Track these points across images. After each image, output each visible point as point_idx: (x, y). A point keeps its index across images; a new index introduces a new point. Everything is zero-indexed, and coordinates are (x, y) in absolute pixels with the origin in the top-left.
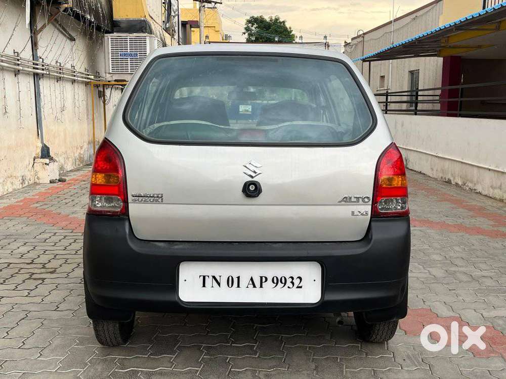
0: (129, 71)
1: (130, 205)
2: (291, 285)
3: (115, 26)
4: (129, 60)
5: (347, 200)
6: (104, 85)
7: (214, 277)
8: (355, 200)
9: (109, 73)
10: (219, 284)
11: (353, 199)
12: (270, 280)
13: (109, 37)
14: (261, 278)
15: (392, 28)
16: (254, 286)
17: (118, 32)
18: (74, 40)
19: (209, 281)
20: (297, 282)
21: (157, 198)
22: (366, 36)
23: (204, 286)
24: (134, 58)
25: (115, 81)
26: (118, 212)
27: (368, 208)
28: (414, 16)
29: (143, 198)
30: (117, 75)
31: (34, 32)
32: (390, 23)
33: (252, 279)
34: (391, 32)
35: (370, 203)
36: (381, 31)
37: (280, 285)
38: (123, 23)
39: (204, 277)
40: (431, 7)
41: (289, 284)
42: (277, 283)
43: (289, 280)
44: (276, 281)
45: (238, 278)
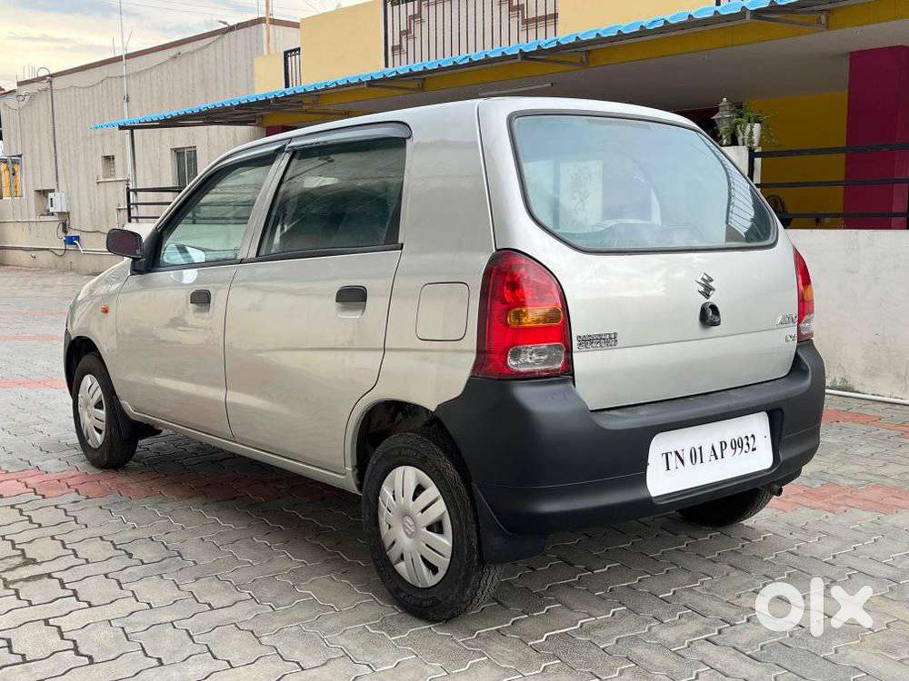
1: (575, 356)
2: (747, 449)
7: (676, 452)
10: (682, 461)
12: (729, 445)
14: (721, 443)
15: (122, 68)
16: (717, 459)
19: (672, 458)
20: (751, 441)
21: (607, 340)
22: (56, 81)
23: (668, 469)
26: (558, 370)
28: (173, 52)
29: (587, 341)
32: (119, 59)
33: (713, 448)
34: (121, 77)
36: (97, 74)
37: (739, 449)
39: (667, 454)
40: (211, 39)
41: (745, 447)
42: (736, 449)
43: (745, 441)
44: (737, 444)
45: (700, 448)
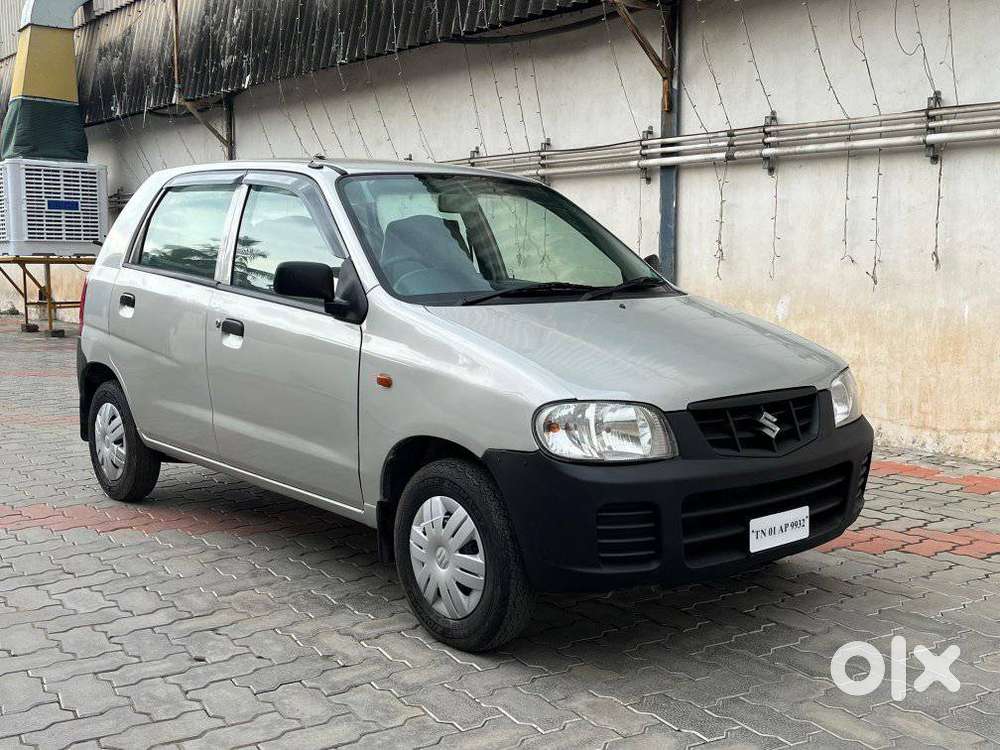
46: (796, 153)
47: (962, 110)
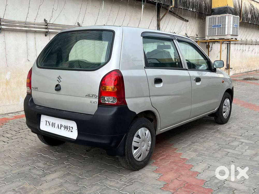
0: (216, 34)
2: (69, 130)
3: (213, 12)
4: (217, 28)
5: (88, 96)
6: (209, 42)
7: (49, 122)
8: (91, 96)
9: (207, 36)
10: (50, 125)
11: (91, 95)
12: (63, 126)
13: (208, 18)
14: (61, 125)
16: (59, 128)
17: (213, 15)
18: (188, 21)
19: (47, 123)
20: (71, 129)
21: (37, 89)
23: (46, 125)
24: (219, 27)
25: (210, 39)
27: (97, 100)
29: (34, 89)
30: (211, 37)
31: (159, 20)
33: (58, 125)
35: (98, 98)
37: (66, 129)
38: (216, 10)
39: (46, 121)
41: (69, 129)
42: (65, 128)
43: (69, 128)
44: (66, 127)
45: (55, 124)
46: (13, 29)
47: (53, 25)
